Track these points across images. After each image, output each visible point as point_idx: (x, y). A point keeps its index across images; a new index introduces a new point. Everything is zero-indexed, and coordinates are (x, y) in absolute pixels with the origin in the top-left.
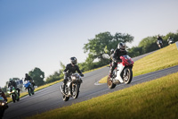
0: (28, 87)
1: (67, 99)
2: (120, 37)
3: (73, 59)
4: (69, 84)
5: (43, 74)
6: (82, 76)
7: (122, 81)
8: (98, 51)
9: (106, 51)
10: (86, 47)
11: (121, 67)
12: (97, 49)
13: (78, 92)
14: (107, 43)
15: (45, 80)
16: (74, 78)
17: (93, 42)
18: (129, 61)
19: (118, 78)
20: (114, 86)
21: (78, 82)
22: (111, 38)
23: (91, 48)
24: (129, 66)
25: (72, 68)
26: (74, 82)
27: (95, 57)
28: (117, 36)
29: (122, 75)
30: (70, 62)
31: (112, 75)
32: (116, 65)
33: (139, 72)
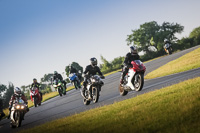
0: (74, 80)
1: (88, 103)
2: (168, 27)
3: (92, 59)
4: (88, 87)
5: (81, 69)
6: (103, 78)
7: (133, 88)
8: (143, 43)
9: (152, 42)
10: (130, 39)
11: (132, 73)
12: (142, 41)
14: (153, 34)
17: (137, 33)
19: (129, 84)
20: (126, 93)
22: (159, 27)
23: (135, 40)
24: (140, 72)
25: (93, 69)
27: (140, 50)
28: (165, 26)
29: (133, 81)
30: (90, 63)
31: (124, 82)
32: (127, 70)
33: (190, 67)
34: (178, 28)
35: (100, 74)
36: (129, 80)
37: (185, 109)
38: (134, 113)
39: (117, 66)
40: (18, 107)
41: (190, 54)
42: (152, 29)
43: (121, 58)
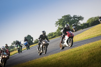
2: (76, 17)
3: (43, 32)
4: (41, 46)
5: (32, 38)
6: (49, 41)
7: (67, 45)
10: (57, 23)
13: (46, 50)
14: (69, 21)
15: (33, 42)
16: (44, 43)
17: (60, 20)
18: (71, 34)
19: (65, 43)
20: (63, 48)
21: (47, 45)
22: (71, 18)
23: (59, 24)
24: (71, 37)
25: (43, 37)
26: (44, 45)
28: (75, 17)
30: (42, 34)
31: (62, 42)
32: (64, 36)
33: (87, 37)
34: (81, 18)
35: (47, 39)
36: (65, 41)
37: (85, 58)
38: (59, 61)
39: (51, 37)
40: (4, 56)
41: (87, 31)
42: (68, 18)
43: (52, 33)
